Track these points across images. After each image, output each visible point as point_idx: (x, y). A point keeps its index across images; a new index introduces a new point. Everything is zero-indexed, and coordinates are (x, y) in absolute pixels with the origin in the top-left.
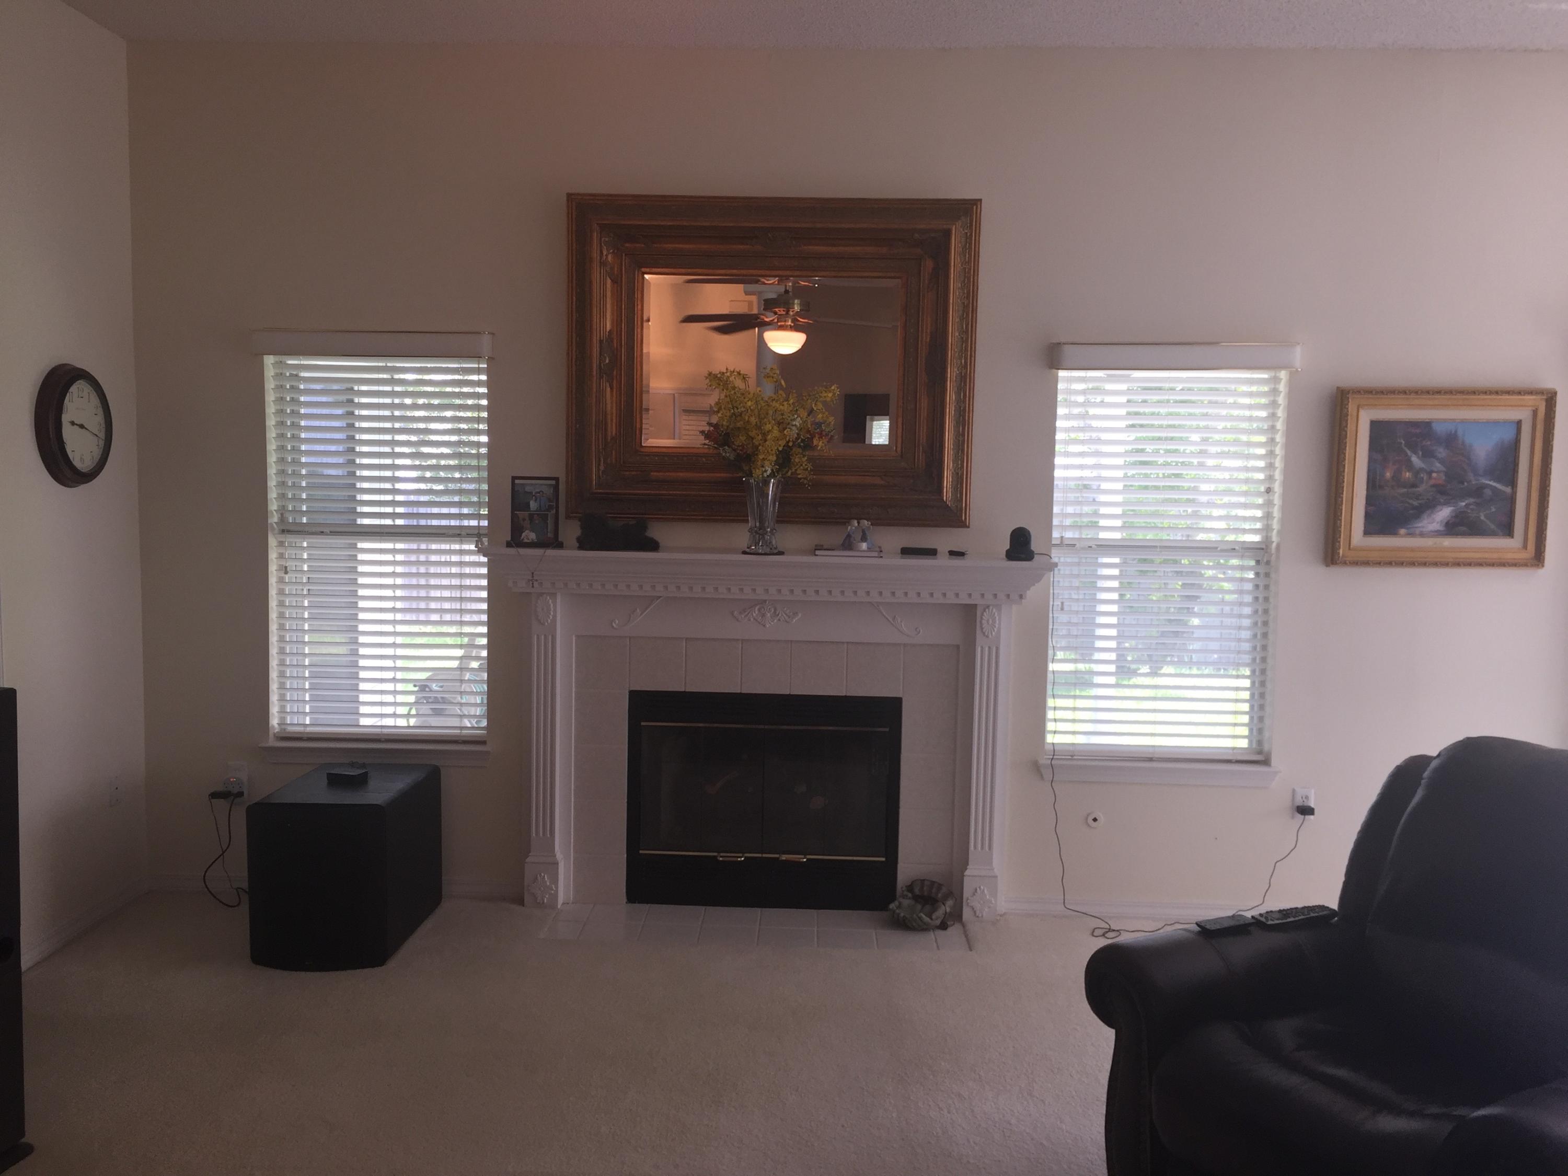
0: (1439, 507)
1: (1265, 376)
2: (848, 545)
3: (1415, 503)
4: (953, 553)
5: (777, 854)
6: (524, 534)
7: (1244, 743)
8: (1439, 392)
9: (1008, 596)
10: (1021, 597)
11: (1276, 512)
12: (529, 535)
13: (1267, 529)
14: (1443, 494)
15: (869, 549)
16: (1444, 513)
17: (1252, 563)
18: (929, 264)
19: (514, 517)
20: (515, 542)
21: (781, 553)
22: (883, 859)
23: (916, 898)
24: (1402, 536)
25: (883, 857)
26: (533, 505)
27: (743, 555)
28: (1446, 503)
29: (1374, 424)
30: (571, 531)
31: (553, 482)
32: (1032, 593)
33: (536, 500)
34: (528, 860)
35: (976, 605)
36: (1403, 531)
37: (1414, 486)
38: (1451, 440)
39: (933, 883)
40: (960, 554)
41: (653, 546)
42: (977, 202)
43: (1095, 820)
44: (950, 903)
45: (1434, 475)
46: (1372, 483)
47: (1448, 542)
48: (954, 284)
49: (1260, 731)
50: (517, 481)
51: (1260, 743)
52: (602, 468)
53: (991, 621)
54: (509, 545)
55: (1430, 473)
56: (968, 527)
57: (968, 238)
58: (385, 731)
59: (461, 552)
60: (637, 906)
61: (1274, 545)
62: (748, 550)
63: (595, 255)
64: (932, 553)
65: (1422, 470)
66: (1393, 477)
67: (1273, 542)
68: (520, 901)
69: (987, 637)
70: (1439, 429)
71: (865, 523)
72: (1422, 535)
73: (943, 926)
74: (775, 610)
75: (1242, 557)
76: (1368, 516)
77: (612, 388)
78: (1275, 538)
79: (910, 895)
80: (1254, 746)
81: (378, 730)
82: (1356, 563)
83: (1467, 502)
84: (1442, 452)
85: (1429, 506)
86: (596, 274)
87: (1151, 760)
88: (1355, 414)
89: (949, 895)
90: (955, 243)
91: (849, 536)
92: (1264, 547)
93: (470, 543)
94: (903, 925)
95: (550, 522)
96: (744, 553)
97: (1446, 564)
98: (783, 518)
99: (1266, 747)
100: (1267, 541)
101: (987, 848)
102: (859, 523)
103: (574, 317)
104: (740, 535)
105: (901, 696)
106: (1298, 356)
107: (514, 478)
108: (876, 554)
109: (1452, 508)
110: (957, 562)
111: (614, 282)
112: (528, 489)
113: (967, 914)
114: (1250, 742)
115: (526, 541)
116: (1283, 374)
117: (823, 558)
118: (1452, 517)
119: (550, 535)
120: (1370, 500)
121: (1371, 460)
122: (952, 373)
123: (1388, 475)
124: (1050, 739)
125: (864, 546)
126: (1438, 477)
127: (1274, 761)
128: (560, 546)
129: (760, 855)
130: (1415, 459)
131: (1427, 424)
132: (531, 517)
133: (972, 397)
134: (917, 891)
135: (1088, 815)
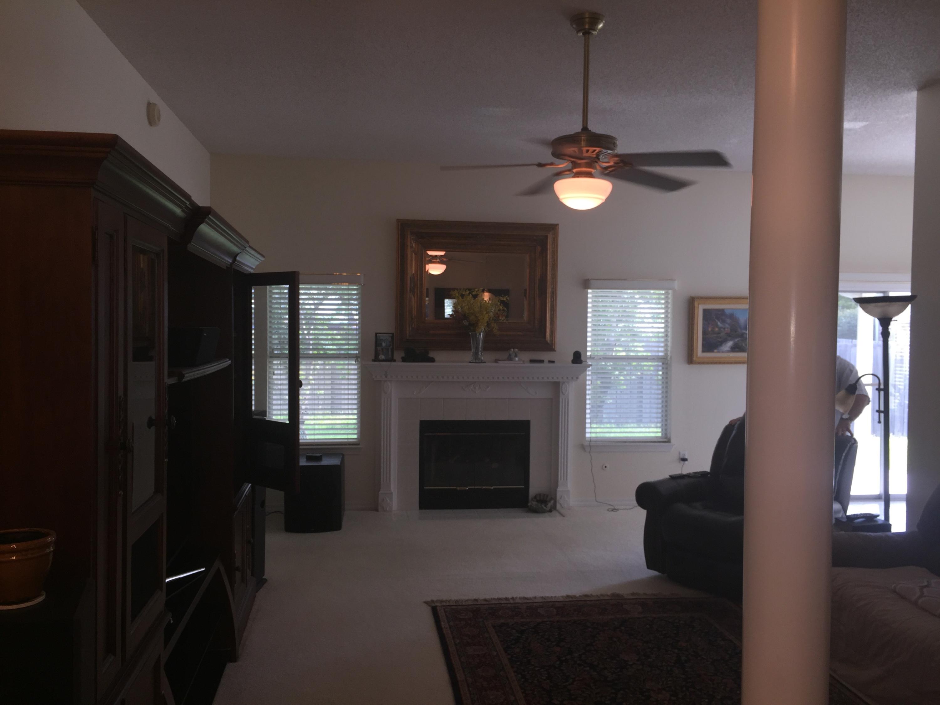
0: (728, 341)
1: (663, 292)
2: (510, 359)
3: (720, 340)
4: (550, 362)
5: (481, 486)
6: (380, 357)
7: (660, 435)
8: (727, 298)
9: (572, 378)
10: (577, 378)
11: (669, 344)
12: (382, 357)
13: (666, 350)
14: (730, 336)
15: (519, 360)
16: (730, 344)
17: (661, 364)
18: (539, 248)
19: (376, 350)
20: (376, 359)
21: (485, 362)
22: (523, 487)
23: (538, 501)
24: (715, 353)
25: (523, 486)
26: (384, 344)
27: (469, 363)
28: (731, 340)
29: (705, 311)
30: (398, 355)
31: (391, 335)
32: (581, 377)
33: (385, 343)
34: (380, 492)
35: (560, 382)
36: (715, 351)
37: (719, 333)
38: (732, 316)
39: (544, 495)
40: (553, 362)
41: (432, 360)
42: (557, 225)
43: (606, 467)
44: (552, 502)
45: (726, 329)
46: (705, 333)
47: (732, 355)
48: (549, 256)
49: (666, 430)
50: (378, 335)
51: (666, 434)
52: (411, 329)
53: (565, 388)
54: (374, 360)
55: (724, 329)
56: (555, 351)
57: (554, 239)
58: (316, 441)
59: (348, 364)
60: (424, 511)
61: (669, 357)
62: (471, 361)
63: (409, 244)
64: (542, 361)
65: (721, 327)
66: (712, 330)
67: (668, 356)
68: (377, 510)
69: (564, 394)
70: (728, 312)
71: (516, 350)
72: (723, 352)
73: (550, 511)
74: (480, 385)
75: (657, 362)
76: (703, 345)
77: (414, 297)
78: (669, 353)
79: (535, 500)
80: (664, 435)
81: (313, 441)
82: (699, 363)
83: (738, 339)
84: (728, 321)
85: (724, 341)
86: (409, 251)
87: (626, 442)
88: (697, 307)
89: (552, 499)
90: (550, 241)
91: (510, 355)
92: (665, 357)
93: (352, 360)
94: (536, 511)
95: (390, 351)
96: (470, 362)
97: (731, 363)
98: (485, 349)
99: (669, 436)
100: (666, 355)
101: (565, 479)
102: (514, 350)
103: (399, 269)
104: (468, 356)
105: (530, 419)
106: (676, 285)
107: (376, 334)
108: (522, 362)
109: (733, 342)
110: (551, 365)
111: (415, 254)
112: (381, 338)
113: (558, 507)
114: (662, 434)
115: (381, 359)
116: (670, 291)
117: (501, 364)
118: (733, 345)
119: (390, 356)
120: (704, 339)
121: (703, 324)
122: (549, 290)
123: (710, 329)
124: (588, 435)
125: (517, 359)
126: (728, 330)
127: (673, 441)
128: (395, 361)
129: (473, 487)
130: (719, 323)
131: (723, 311)
132: (382, 349)
133: (556, 300)
134: (538, 498)
135: (603, 465)
